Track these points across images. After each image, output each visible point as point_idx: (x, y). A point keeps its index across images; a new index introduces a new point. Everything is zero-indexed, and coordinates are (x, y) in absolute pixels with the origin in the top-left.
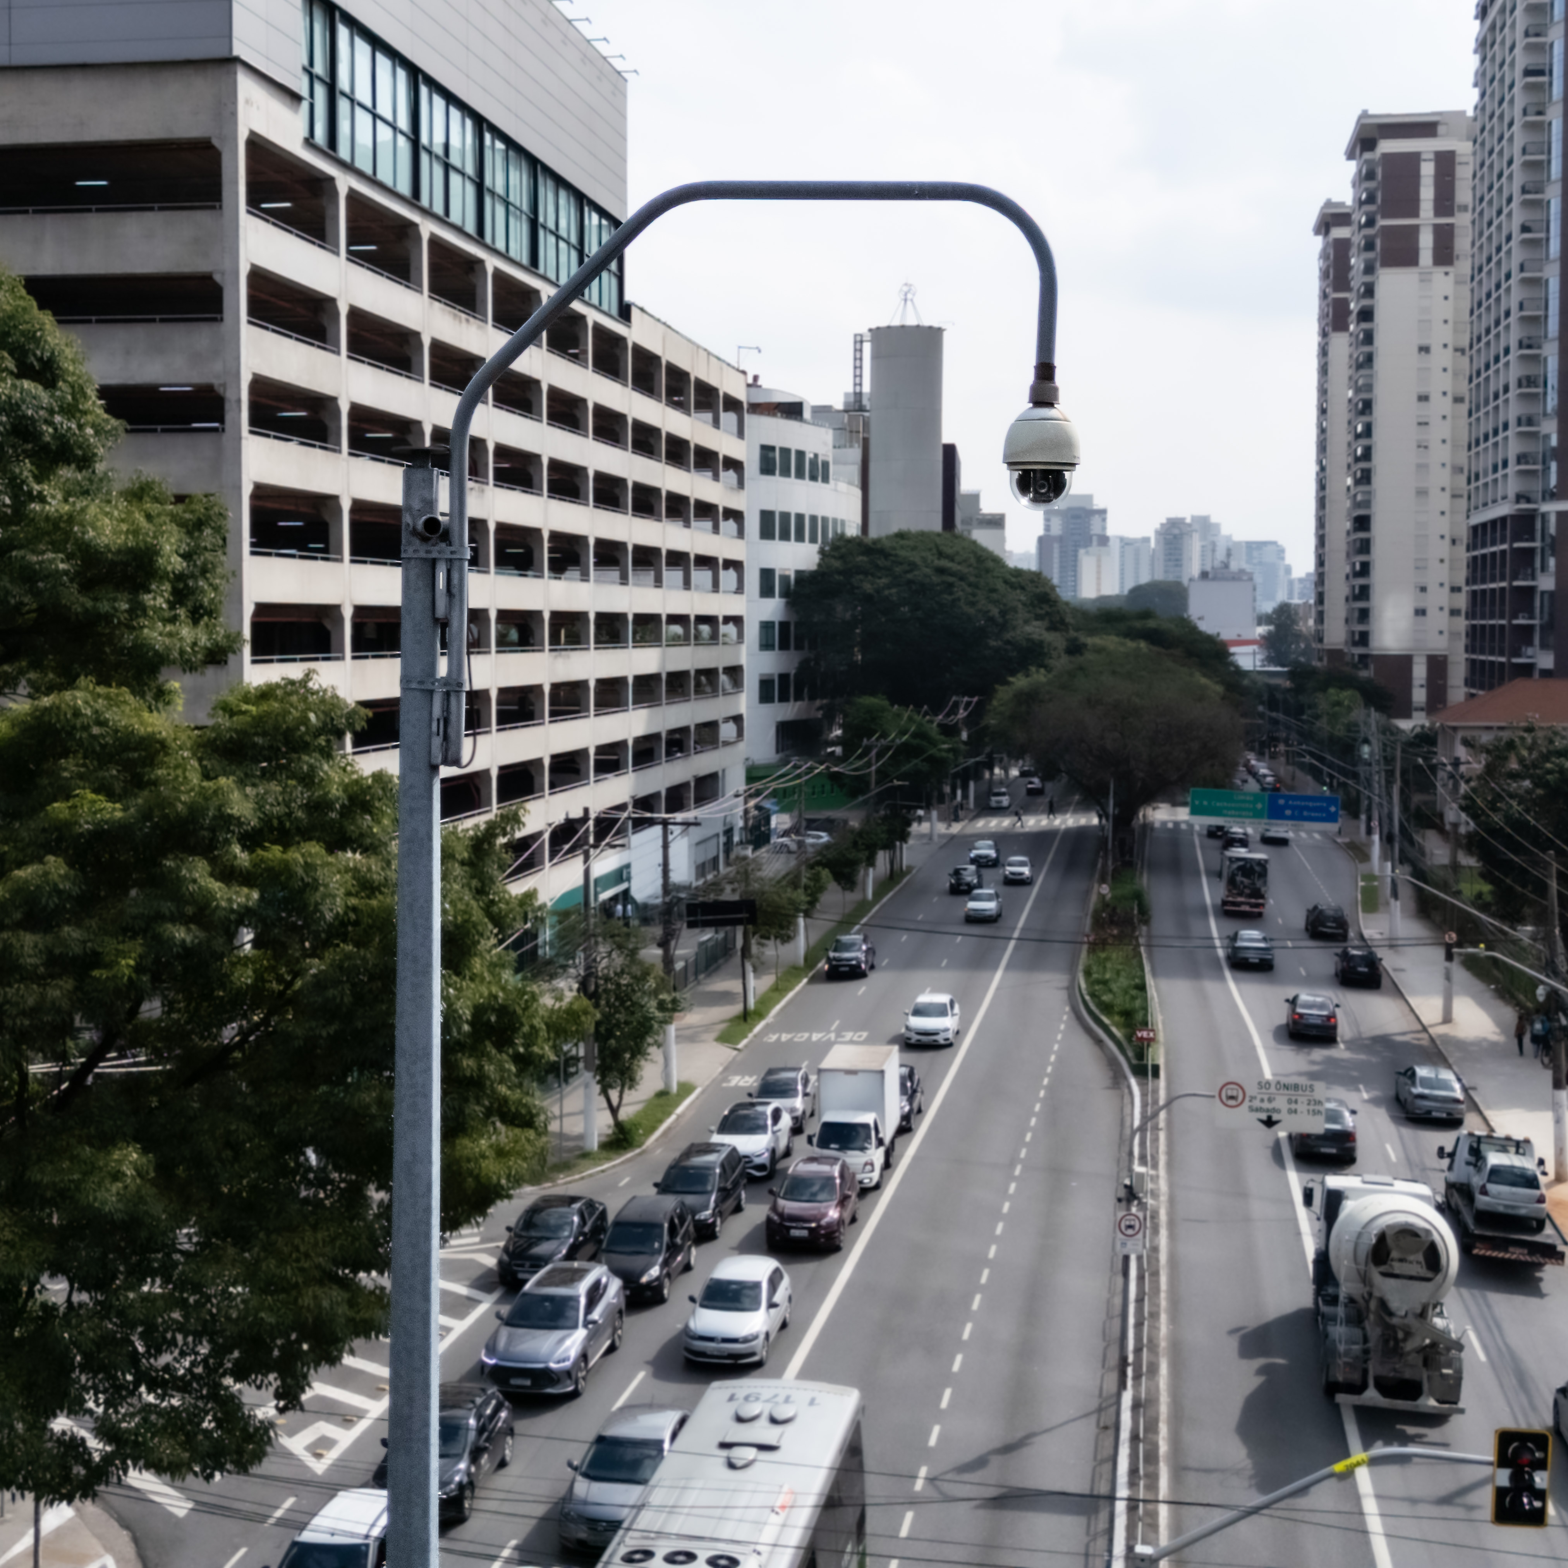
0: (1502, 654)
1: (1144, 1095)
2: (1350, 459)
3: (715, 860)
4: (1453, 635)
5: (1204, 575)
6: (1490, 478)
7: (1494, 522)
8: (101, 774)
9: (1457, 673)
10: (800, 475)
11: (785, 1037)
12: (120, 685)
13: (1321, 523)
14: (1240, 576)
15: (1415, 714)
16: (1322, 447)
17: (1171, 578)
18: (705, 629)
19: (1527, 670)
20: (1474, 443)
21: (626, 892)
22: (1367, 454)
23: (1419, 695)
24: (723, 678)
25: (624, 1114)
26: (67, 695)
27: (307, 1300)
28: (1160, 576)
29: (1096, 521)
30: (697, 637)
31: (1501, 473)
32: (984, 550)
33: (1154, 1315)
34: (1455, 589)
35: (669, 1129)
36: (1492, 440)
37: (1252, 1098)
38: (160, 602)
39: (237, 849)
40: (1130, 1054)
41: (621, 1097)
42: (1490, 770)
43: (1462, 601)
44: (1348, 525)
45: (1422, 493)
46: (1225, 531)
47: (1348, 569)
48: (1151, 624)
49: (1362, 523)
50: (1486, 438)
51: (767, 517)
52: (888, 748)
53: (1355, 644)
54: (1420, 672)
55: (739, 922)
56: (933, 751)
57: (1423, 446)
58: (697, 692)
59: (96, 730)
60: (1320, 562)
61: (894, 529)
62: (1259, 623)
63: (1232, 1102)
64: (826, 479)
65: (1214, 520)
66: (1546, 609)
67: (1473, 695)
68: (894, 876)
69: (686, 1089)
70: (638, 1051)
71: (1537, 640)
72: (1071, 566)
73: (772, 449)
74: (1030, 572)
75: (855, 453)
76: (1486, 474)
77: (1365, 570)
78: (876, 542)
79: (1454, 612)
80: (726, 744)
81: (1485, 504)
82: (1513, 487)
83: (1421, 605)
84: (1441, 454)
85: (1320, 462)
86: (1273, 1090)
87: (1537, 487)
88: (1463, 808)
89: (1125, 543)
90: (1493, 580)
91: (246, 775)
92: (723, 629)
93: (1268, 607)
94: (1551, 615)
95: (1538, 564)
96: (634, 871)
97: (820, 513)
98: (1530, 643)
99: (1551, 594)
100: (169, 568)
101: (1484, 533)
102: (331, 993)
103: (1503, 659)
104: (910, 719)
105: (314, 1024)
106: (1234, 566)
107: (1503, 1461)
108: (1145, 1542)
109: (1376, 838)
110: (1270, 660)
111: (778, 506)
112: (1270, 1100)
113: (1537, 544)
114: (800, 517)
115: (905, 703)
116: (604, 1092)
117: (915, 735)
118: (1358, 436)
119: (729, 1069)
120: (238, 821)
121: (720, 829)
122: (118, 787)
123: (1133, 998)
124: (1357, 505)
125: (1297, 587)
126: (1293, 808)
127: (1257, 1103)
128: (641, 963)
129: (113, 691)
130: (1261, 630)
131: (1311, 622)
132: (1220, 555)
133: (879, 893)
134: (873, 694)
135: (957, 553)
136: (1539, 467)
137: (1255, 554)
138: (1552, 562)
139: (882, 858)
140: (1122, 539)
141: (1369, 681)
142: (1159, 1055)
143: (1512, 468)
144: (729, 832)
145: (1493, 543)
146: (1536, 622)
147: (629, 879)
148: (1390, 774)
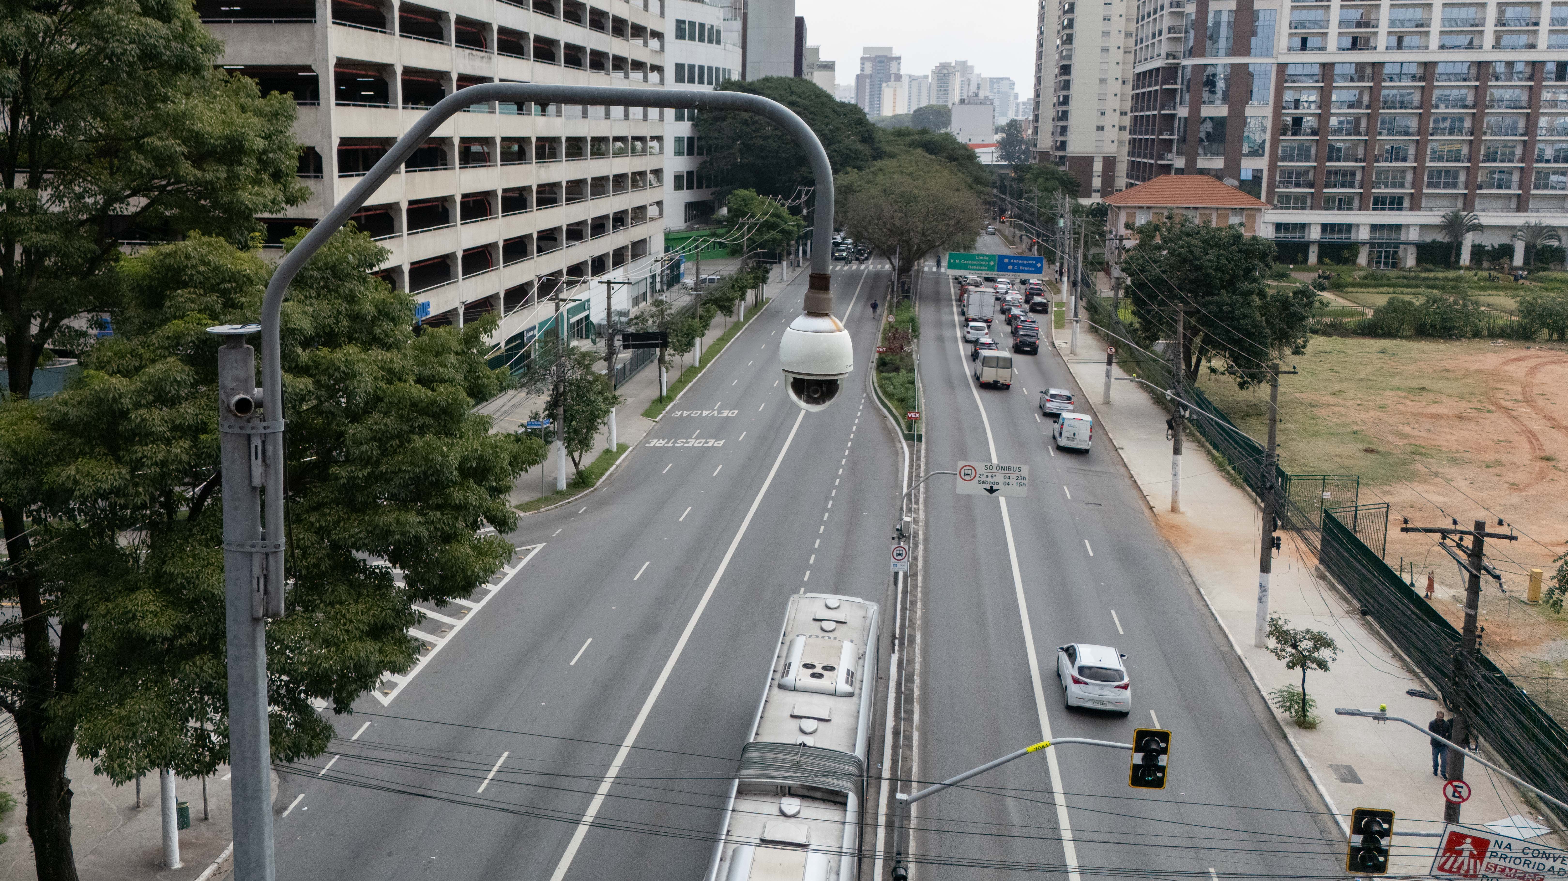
0: (1151, 158)
1: (911, 453)
2: (1060, 27)
3: (645, 294)
4: (1121, 143)
5: (962, 101)
6: (1151, 41)
7: (1151, 71)
8: (205, 299)
9: (1122, 168)
10: (701, 39)
11: (685, 414)
12: (217, 235)
13: (1039, 69)
14: (986, 102)
15: (1093, 194)
16: (1042, 18)
17: (941, 102)
18: (638, 144)
19: (1167, 169)
20: (1140, 19)
21: (587, 317)
22: (1071, 24)
23: (1097, 183)
24: (650, 177)
25: (582, 467)
26: (181, 244)
27: (350, 652)
28: (934, 102)
29: (894, 64)
30: (633, 150)
31: (1157, 39)
32: (820, 90)
33: (913, 603)
34: (1123, 114)
35: (611, 474)
36: (1152, 17)
37: (981, 475)
38: (250, 171)
39: (299, 350)
40: (903, 425)
41: (580, 456)
42: (1142, 246)
43: (1127, 121)
44: (1057, 71)
45: (1105, 50)
46: (976, 71)
47: (1055, 100)
48: (926, 137)
49: (1066, 70)
50: (1149, 15)
51: (679, 67)
52: (756, 224)
53: (1057, 149)
54: (1098, 167)
55: (656, 346)
56: (785, 226)
57: (1107, 19)
58: (633, 186)
59: (202, 268)
60: (1038, 95)
61: (762, 76)
62: (996, 133)
63: (967, 478)
64: (718, 42)
65: (969, 64)
66: (1182, 129)
67: (1132, 185)
68: (758, 305)
69: (622, 448)
70: (592, 427)
71: (1174, 149)
72: (876, 96)
73: (684, 22)
74: (849, 104)
75: (738, 24)
76: (1147, 40)
77: (1066, 101)
78: (752, 83)
79: (1122, 128)
80: (652, 219)
81: (1146, 59)
82: (1165, 48)
83: (1101, 124)
84: (1118, 25)
85: (1040, 28)
86: (994, 470)
87: (1181, 48)
88: (1123, 270)
89: (912, 79)
90: (1148, 109)
91: (306, 297)
92: (650, 144)
93: (1003, 121)
94: (1185, 131)
95: (1178, 99)
96: (592, 303)
97: (714, 65)
98: (1170, 151)
99: (1186, 118)
100: (255, 148)
101: (1144, 79)
102: (364, 448)
103: (1152, 161)
104: (770, 204)
105: (353, 468)
106: (982, 95)
107: (1138, 749)
108: (902, 792)
109: (1065, 279)
110: (1002, 157)
111: (687, 61)
112: (992, 477)
113: (1179, 86)
114: (701, 68)
115: (767, 194)
116: (570, 454)
117: (772, 215)
118: (1065, 12)
119: (650, 435)
120: (301, 331)
121: (648, 275)
122: (218, 308)
123: (907, 389)
124: (1062, 58)
125: (1021, 108)
126: (1013, 264)
127: (983, 479)
128: (593, 373)
129: (214, 239)
130: (998, 137)
131: (1030, 132)
132: (973, 88)
133: (747, 317)
134: (746, 188)
135: (803, 92)
136: (1182, 35)
137: (995, 86)
138: (1187, 97)
139: (750, 295)
140: (910, 76)
141: (1065, 173)
142: (922, 429)
143: (1165, 36)
144: (653, 277)
145: (1150, 86)
146: (1175, 137)
147: (589, 309)
148: (1077, 241)
